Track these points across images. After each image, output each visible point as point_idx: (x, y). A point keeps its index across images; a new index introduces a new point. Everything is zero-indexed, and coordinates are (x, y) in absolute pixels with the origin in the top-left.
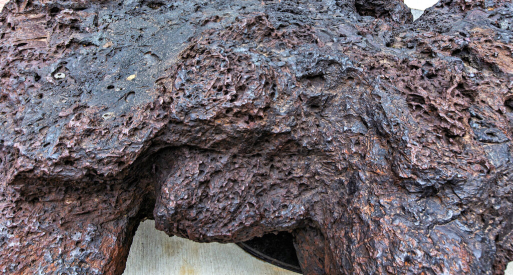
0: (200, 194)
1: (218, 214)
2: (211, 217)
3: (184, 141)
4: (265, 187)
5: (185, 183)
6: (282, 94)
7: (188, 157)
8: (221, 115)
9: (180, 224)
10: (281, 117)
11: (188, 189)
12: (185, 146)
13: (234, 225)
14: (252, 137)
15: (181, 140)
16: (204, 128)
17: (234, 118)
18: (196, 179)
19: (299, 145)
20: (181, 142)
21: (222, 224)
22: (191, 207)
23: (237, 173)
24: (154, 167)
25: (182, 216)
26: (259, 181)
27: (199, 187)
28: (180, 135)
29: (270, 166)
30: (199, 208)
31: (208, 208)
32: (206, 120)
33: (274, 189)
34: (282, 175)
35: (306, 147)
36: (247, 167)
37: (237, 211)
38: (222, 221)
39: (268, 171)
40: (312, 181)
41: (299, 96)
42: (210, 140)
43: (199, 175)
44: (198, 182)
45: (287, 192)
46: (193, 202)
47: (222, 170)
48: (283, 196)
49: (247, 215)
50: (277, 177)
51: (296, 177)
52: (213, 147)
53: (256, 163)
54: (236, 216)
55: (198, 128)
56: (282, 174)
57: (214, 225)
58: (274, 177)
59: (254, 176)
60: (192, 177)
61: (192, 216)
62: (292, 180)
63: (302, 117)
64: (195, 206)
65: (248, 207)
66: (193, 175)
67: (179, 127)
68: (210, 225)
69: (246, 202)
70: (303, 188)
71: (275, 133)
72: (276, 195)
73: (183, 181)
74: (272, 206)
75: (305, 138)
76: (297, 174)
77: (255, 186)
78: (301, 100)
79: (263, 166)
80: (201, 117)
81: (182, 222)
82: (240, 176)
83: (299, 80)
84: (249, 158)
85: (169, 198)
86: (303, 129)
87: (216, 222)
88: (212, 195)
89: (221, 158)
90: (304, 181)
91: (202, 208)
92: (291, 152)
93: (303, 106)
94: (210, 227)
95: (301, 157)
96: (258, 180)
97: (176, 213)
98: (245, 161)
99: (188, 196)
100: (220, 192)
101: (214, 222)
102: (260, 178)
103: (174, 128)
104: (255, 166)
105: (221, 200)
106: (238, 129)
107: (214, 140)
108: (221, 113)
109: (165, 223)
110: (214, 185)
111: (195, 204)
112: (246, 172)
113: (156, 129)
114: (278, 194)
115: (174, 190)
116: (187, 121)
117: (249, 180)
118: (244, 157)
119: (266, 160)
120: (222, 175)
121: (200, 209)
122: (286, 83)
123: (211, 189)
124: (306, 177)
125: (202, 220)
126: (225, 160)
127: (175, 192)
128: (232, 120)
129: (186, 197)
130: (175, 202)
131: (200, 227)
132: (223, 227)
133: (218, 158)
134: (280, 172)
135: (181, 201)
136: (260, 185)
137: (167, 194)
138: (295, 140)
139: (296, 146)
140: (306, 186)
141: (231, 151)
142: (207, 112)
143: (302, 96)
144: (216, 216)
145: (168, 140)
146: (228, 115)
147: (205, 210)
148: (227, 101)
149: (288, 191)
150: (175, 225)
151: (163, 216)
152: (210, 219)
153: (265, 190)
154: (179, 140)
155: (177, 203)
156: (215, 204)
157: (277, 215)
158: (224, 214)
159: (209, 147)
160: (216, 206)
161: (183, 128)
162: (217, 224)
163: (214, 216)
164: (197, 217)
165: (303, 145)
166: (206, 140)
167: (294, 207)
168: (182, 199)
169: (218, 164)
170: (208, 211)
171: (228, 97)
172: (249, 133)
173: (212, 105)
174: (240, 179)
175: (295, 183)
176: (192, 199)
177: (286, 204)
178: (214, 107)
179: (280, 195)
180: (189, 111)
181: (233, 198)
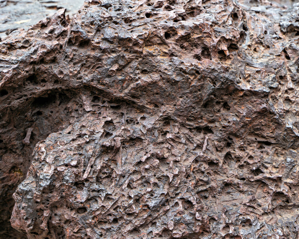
0: (99, 167)
1: (126, 205)
2: (112, 211)
3: (87, 78)
4: (213, 184)
5: (75, 144)
6: (257, 43)
7: (88, 110)
8: (156, 39)
9: (56, 215)
10: (254, 69)
11: (81, 155)
12: (87, 87)
13: (151, 232)
14: (202, 87)
15: (82, 74)
16: (123, 57)
17: (176, 47)
18: (96, 141)
19: (279, 125)
20: (80, 78)
21: (129, 228)
22: (79, 184)
23: (167, 148)
24: (29, 133)
25: (62, 197)
26: (203, 172)
27: (99, 156)
28: (82, 65)
29: (224, 153)
30: (94, 191)
31: (109, 193)
32: (129, 40)
33: (229, 193)
34: (245, 172)
35: (291, 130)
36: (185, 144)
37: (161, 208)
38: (131, 221)
39: (222, 161)
40: (295, 192)
41: (285, 51)
42: (132, 80)
43: (102, 136)
44: (98, 147)
45: (251, 201)
46: (85, 176)
47: (143, 138)
48: (245, 204)
49: (177, 218)
50: (236, 174)
51: (269, 179)
52: (133, 96)
53: (201, 141)
54: (156, 218)
55: (114, 55)
56: (245, 170)
57: (116, 226)
58: (231, 172)
59: (196, 161)
60: (89, 136)
61: (79, 200)
62: (261, 183)
63: (287, 81)
64: (87, 184)
65: (181, 205)
66: (92, 133)
67: (83, 52)
68: (107, 226)
69: (179, 197)
70: (279, 202)
71: (243, 90)
72: (230, 203)
73: (73, 140)
74: (224, 216)
75: (290, 115)
76: (271, 173)
77: (197, 178)
78: (288, 58)
79: (214, 150)
80: (122, 35)
81: (59, 212)
82: (173, 155)
83: (284, 31)
84: (190, 130)
85: (44, 160)
86: (287, 100)
87: (120, 223)
88: (120, 173)
89: (143, 118)
90: (283, 189)
91: (99, 191)
92: (263, 137)
93: (291, 66)
94: (108, 230)
95: (280, 150)
96: (203, 169)
97: (51, 188)
98: (185, 134)
99: (79, 163)
100: (135, 172)
101: (115, 221)
102: (207, 166)
103: (74, 53)
104: (199, 146)
105: (135, 184)
106: (181, 66)
107: (137, 80)
108: (156, 36)
109: (29, 206)
110: (126, 159)
111: (87, 180)
112: (183, 151)
113: (43, 47)
114: (234, 202)
115: (55, 150)
116: (96, 40)
117: (187, 163)
118: (183, 125)
119: (219, 141)
120: (141, 147)
121: (95, 194)
122: (264, 29)
123: (119, 163)
124: (286, 183)
125: (95, 211)
126: (150, 122)
127: (57, 152)
128: (173, 51)
129: (74, 163)
130: (53, 168)
131: (90, 225)
132: (130, 232)
133: (139, 119)
134: (241, 167)
135: (64, 168)
136: (205, 179)
137: (42, 152)
138: (273, 114)
139: (273, 127)
140: (285, 199)
141: (163, 108)
142: (134, 29)
143: (289, 51)
144: (122, 210)
145: (61, 73)
146: (168, 41)
147: (104, 195)
148: (169, 19)
149: (253, 200)
150: (46, 214)
151: (27, 192)
152: (110, 215)
153: (212, 189)
154: (79, 76)
155: (55, 169)
156: (123, 190)
157: (231, 232)
158: (136, 209)
159: (126, 95)
160: (123, 193)
161: (88, 53)
162: (122, 225)
163: (118, 210)
164: (87, 206)
165: (287, 126)
166: (123, 81)
167: (262, 226)
168: (66, 165)
169: (138, 127)
170: (109, 199)
171: (172, 14)
172: (199, 77)
173: (142, 21)
174: (171, 159)
175: (266, 189)
176: (85, 171)
177: (249, 217)
178: (146, 24)
179: (238, 203)
180: (103, 24)
181: (155, 184)
